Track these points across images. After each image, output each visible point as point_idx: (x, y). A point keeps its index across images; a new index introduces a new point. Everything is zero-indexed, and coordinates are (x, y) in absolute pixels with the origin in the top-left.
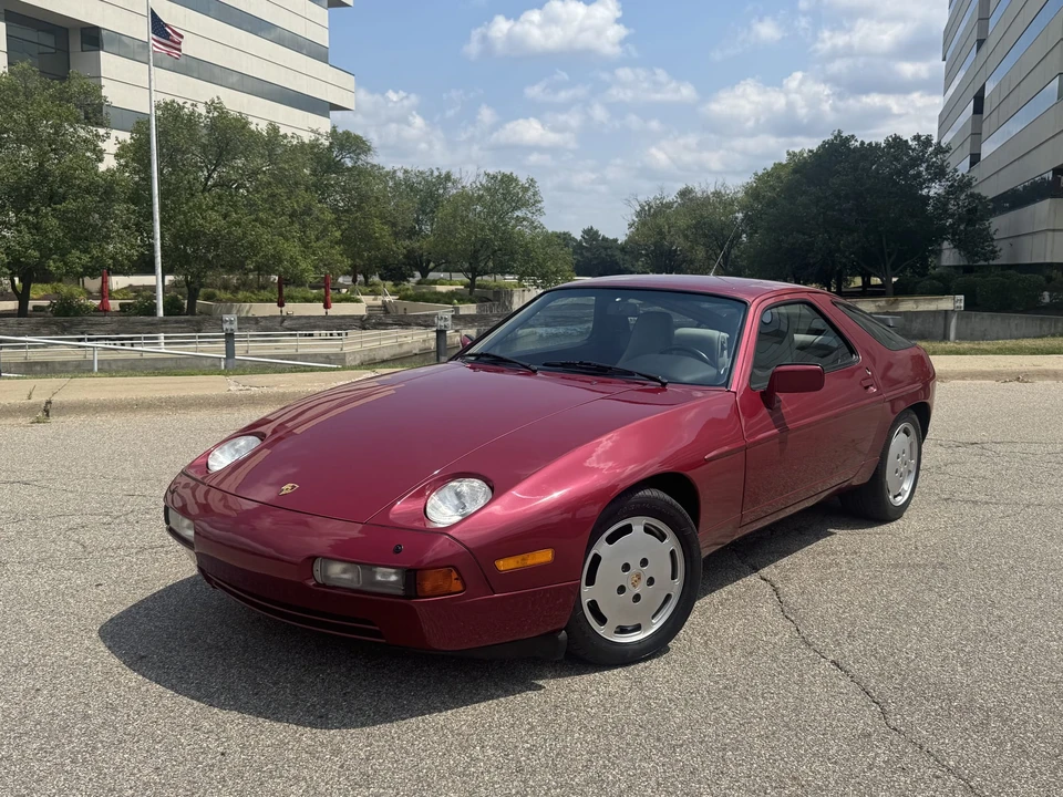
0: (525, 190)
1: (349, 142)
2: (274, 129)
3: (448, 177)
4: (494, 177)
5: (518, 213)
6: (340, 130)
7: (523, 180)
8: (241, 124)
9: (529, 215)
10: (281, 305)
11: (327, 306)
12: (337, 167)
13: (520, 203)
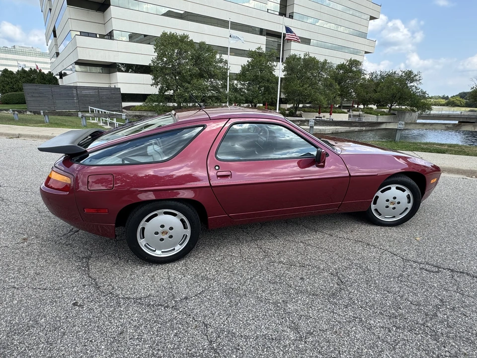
0: (415, 76)
1: (356, 63)
2: (326, 60)
3: (395, 73)
4: (404, 72)
5: (412, 84)
6: (352, 59)
7: (415, 72)
8: (313, 60)
9: (416, 85)
10: (319, 114)
11: (331, 115)
12: (352, 71)
13: (412, 81)
